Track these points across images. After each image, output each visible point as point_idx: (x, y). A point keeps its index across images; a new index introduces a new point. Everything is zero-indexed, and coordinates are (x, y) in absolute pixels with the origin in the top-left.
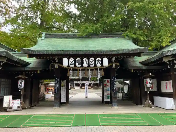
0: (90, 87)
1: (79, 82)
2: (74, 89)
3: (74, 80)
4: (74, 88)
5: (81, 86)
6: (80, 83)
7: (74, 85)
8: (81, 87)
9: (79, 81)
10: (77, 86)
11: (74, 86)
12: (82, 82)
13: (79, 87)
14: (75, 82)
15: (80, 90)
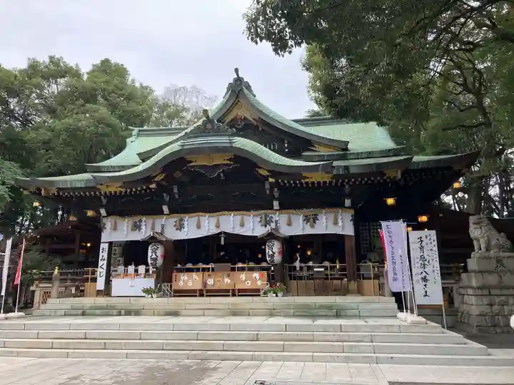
0: (256, 275)
2: (99, 293)
7: (104, 254)
9: (146, 222)
10: (131, 269)
11: (103, 264)
12: (180, 227)
13: (145, 277)
14: (115, 228)
15: (128, 313)
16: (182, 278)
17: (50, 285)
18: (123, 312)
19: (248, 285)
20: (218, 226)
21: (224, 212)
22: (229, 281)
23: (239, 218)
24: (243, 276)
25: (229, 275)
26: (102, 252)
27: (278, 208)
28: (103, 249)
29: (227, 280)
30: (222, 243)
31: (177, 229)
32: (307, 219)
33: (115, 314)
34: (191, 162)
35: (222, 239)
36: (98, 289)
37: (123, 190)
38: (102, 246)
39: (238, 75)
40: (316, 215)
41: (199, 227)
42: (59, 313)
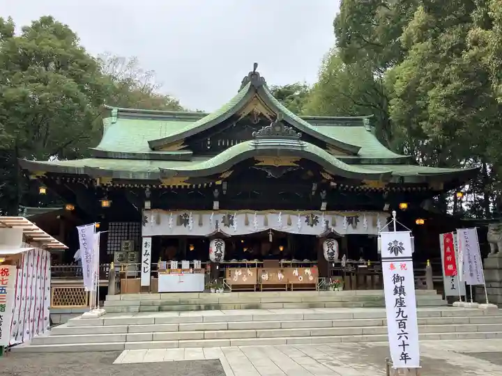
0: (308, 271)
1: (199, 225)
2: (145, 289)
3: (141, 199)
4: (145, 279)
5: (222, 266)
6: (204, 231)
7: (147, 249)
8: (216, 276)
9: (193, 217)
10: (174, 264)
11: (147, 259)
12: (229, 223)
13: (193, 273)
14: (158, 222)
15: (208, 307)
16: (236, 273)
17: (107, 281)
18: (202, 307)
19: (301, 280)
20: (266, 224)
21: (272, 211)
22: (283, 277)
23: (286, 216)
24: (296, 272)
25: (282, 271)
26: (146, 247)
27: (325, 209)
28: (146, 243)
29: (280, 276)
30: (271, 240)
31: (225, 225)
32: (350, 221)
33: (194, 308)
34: (259, 162)
35: (271, 236)
36: (142, 285)
37: (189, 185)
38: (145, 240)
39: (255, 69)
40: (357, 217)
41: (247, 224)
42: (132, 309)
